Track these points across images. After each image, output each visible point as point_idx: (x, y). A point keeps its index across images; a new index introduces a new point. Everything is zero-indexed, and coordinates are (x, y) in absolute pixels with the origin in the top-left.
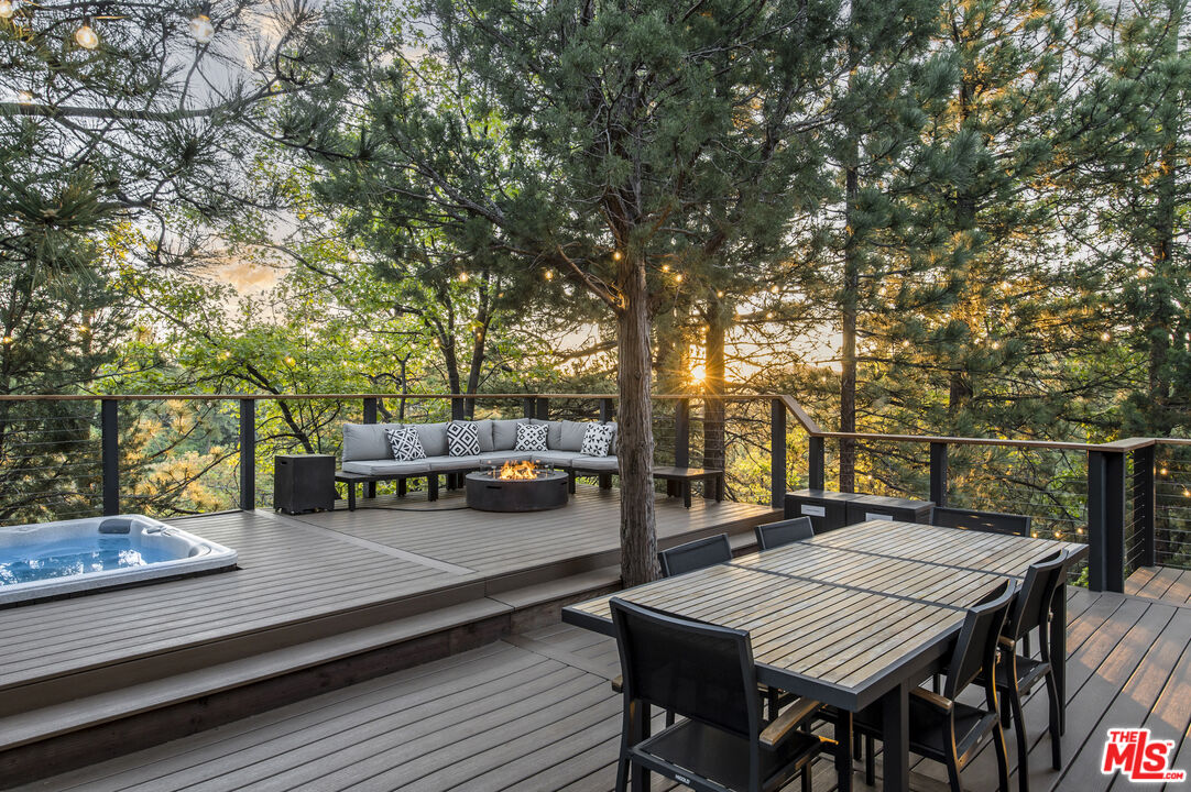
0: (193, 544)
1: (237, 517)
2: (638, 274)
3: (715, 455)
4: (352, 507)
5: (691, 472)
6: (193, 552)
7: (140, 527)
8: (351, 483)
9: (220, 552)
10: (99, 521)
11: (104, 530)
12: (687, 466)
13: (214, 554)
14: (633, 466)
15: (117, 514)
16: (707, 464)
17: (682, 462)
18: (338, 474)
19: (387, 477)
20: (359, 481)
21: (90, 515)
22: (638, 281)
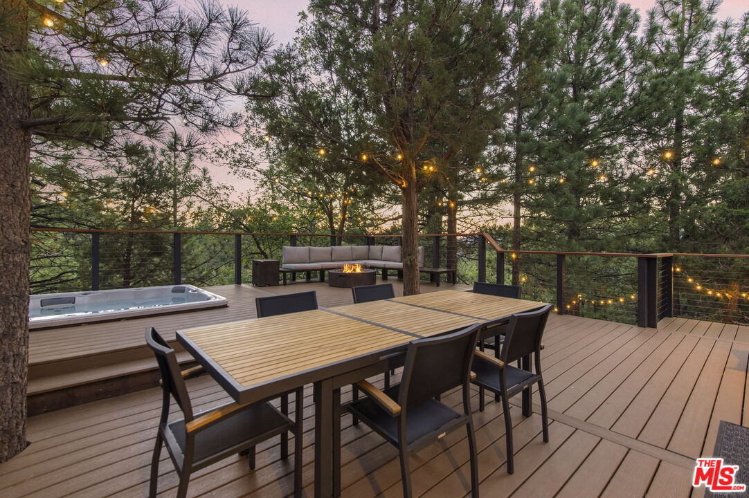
0: (209, 296)
1: (233, 286)
2: (411, 170)
3: (452, 263)
4: (285, 284)
5: (442, 270)
6: (209, 299)
7: (189, 289)
8: (284, 272)
9: (221, 298)
10: (172, 287)
11: (174, 291)
12: (439, 267)
13: (217, 300)
14: (410, 267)
15: (180, 284)
16: (448, 267)
17: (437, 265)
18: (280, 269)
19: (301, 271)
20: (288, 272)
21: (169, 285)
22: (412, 173)
